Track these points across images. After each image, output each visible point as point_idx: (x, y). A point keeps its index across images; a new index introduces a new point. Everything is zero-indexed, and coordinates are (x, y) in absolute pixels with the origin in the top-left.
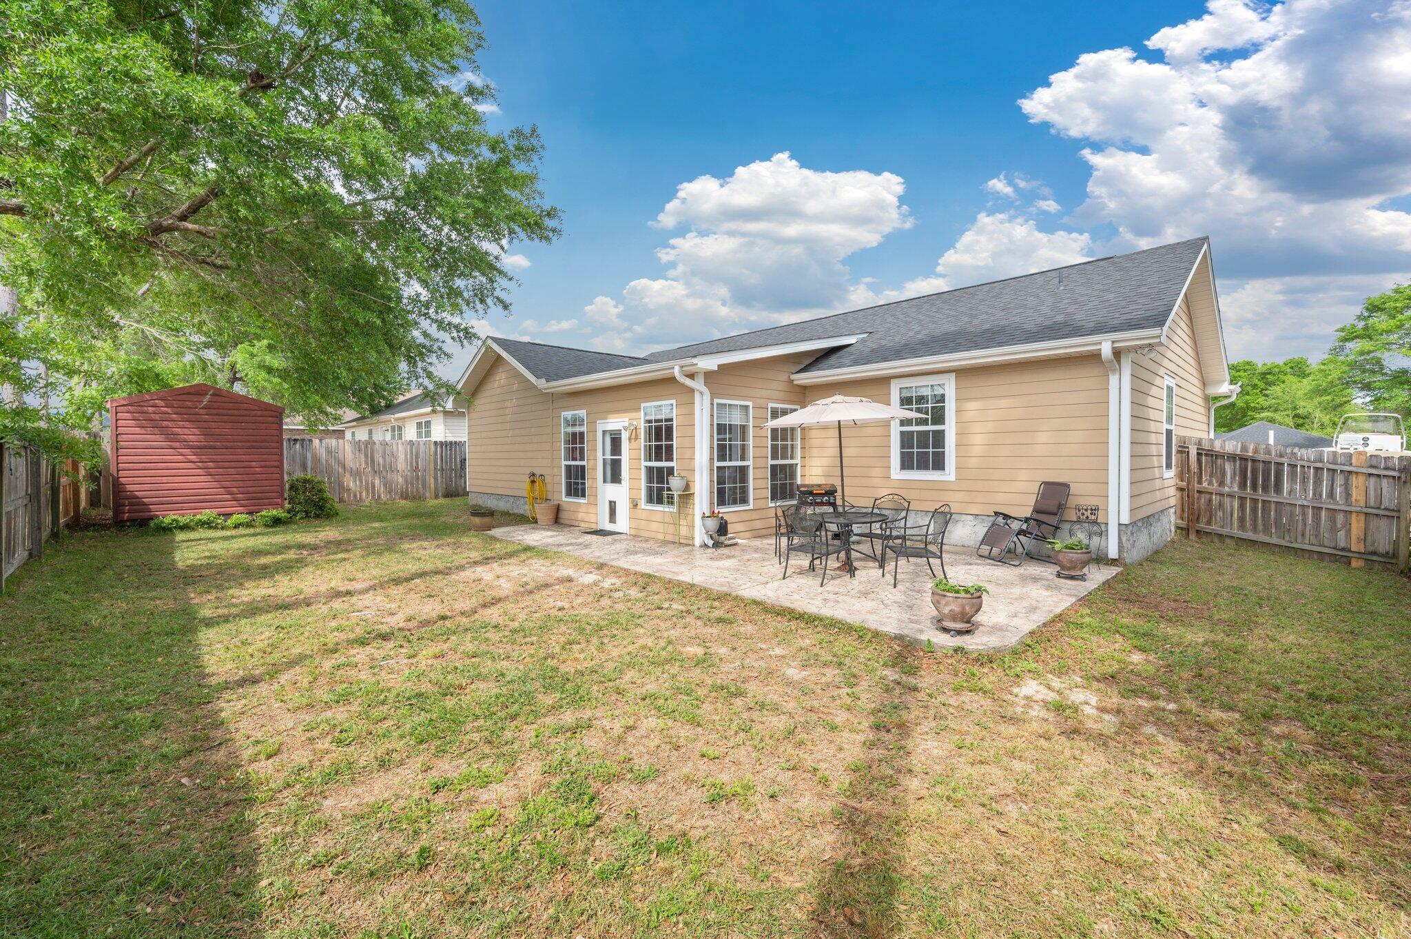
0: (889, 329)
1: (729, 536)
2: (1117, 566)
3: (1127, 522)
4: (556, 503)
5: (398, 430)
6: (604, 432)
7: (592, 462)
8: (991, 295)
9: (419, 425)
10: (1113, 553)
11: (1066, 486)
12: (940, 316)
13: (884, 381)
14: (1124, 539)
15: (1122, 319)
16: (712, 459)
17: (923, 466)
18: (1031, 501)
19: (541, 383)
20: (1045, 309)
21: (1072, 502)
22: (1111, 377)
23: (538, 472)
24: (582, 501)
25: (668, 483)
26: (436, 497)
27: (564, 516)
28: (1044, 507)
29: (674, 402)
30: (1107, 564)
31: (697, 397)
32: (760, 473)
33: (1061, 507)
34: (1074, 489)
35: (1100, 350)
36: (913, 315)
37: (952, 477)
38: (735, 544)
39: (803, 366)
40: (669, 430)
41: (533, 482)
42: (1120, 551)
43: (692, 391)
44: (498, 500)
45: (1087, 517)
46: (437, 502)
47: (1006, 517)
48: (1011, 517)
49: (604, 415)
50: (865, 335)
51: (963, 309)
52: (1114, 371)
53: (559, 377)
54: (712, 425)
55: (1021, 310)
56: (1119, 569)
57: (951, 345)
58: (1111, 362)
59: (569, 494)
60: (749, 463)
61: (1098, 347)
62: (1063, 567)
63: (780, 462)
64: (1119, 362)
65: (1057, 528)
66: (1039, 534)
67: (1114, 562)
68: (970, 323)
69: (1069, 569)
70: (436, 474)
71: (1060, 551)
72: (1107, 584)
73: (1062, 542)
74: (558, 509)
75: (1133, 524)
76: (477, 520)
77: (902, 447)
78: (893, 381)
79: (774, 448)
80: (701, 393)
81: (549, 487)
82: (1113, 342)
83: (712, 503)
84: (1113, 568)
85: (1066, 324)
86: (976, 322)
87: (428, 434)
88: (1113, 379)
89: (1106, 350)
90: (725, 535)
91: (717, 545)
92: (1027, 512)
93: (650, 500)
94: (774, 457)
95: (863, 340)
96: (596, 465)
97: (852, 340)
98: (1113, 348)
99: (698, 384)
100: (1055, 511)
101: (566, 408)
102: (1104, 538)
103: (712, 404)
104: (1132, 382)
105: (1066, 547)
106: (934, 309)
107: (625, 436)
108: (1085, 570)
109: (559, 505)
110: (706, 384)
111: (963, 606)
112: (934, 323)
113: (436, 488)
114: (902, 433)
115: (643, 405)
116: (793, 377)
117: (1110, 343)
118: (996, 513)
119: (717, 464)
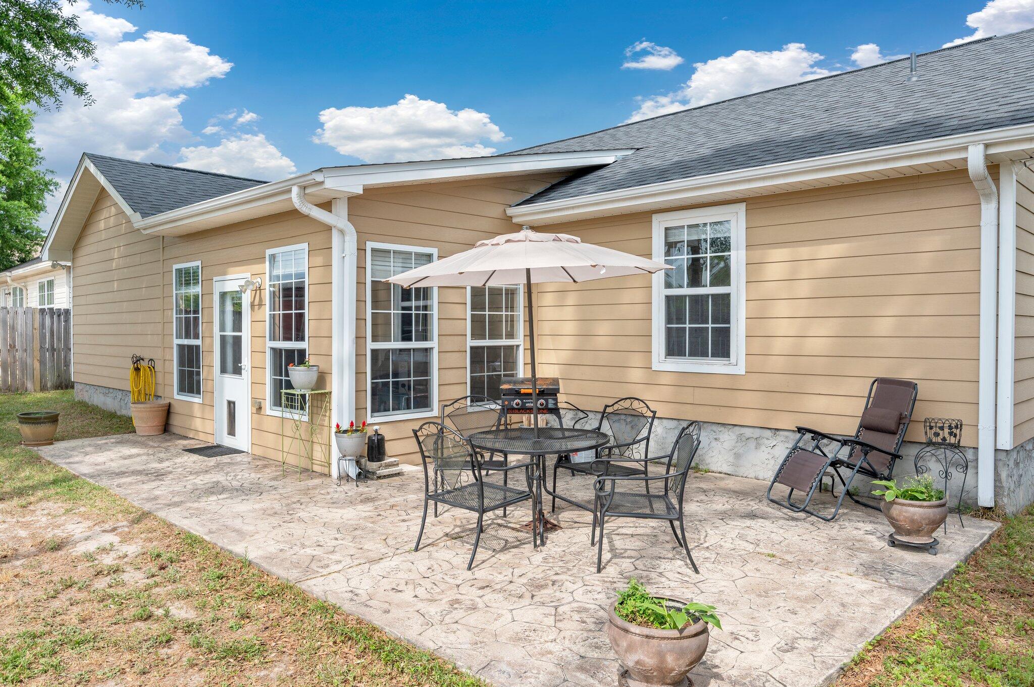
0: (665, 143)
1: (388, 460)
2: (992, 519)
3: (1008, 447)
4: (167, 401)
5: (19, 293)
6: (223, 295)
7: (207, 340)
8: (814, 93)
9: (42, 288)
10: (986, 498)
11: (911, 386)
12: (739, 123)
13: (643, 217)
14: (1004, 475)
15: (1002, 112)
16: (359, 338)
17: (698, 351)
18: (858, 408)
19: (137, 219)
20: (887, 106)
21: (922, 411)
22: (984, 206)
23: (147, 355)
24: (196, 400)
25: (287, 375)
26: (43, 388)
27: (176, 421)
28: (876, 421)
29: (305, 246)
30: (975, 516)
31: (335, 237)
32: (453, 360)
33: (903, 421)
34: (924, 391)
35: (965, 160)
36: (703, 124)
37: (741, 370)
38: (398, 474)
39: (528, 196)
40: (300, 290)
41: (137, 370)
42: (996, 494)
43: (329, 229)
44: (105, 394)
45: (944, 439)
46: (40, 395)
47: (818, 435)
48: (824, 436)
49: (223, 267)
50: (630, 152)
51: (772, 113)
52: (988, 196)
53: (158, 210)
54: (360, 283)
55: (852, 110)
56: (995, 526)
57: (741, 159)
58: (983, 179)
59: (182, 389)
60: (433, 344)
61: (962, 155)
62: (899, 530)
63: (487, 343)
64: (996, 178)
65: (895, 457)
66: (865, 465)
67: (987, 513)
68: (777, 129)
69: (909, 533)
70: (42, 357)
71: (893, 503)
72: (973, 559)
73: (899, 486)
74: (168, 411)
75: (1019, 448)
76: (27, 430)
77: (669, 320)
78: (655, 217)
79: (477, 322)
80: (342, 232)
81: (160, 379)
82: (987, 146)
83: (359, 409)
84: (985, 523)
85: (914, 124)
86: (785, 128)
87: (51, 301)
88: (988, 210)
89: (975, 159)
90: (380, 459)
91: (364, 475)
92: (850, 428)
93: (277, 402)
94: (478, 333)
95: (625, 159)
96: (212, 345)
97: (607, 158)
98: (987, 157)
99: (338, 218)
100: (893, 427)
101: (178, 259)
102: (970, 471)
103: (361, 250)
104: (1018, 216)
105: (905, 495)
106: (733, 116)
107: (246, 299)
108: (938, 534)
109: (170, 405)
110: (351, 217)
111: (661, 655)
112: (727, 131)
113: (42, 376)
114: (668, 298)
115: (269, 252)
116: (511, 211)
117: (981, 148)
118: (800, 430)
119: (371, 345)
